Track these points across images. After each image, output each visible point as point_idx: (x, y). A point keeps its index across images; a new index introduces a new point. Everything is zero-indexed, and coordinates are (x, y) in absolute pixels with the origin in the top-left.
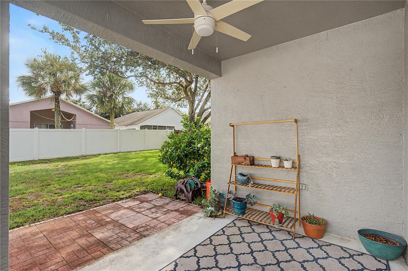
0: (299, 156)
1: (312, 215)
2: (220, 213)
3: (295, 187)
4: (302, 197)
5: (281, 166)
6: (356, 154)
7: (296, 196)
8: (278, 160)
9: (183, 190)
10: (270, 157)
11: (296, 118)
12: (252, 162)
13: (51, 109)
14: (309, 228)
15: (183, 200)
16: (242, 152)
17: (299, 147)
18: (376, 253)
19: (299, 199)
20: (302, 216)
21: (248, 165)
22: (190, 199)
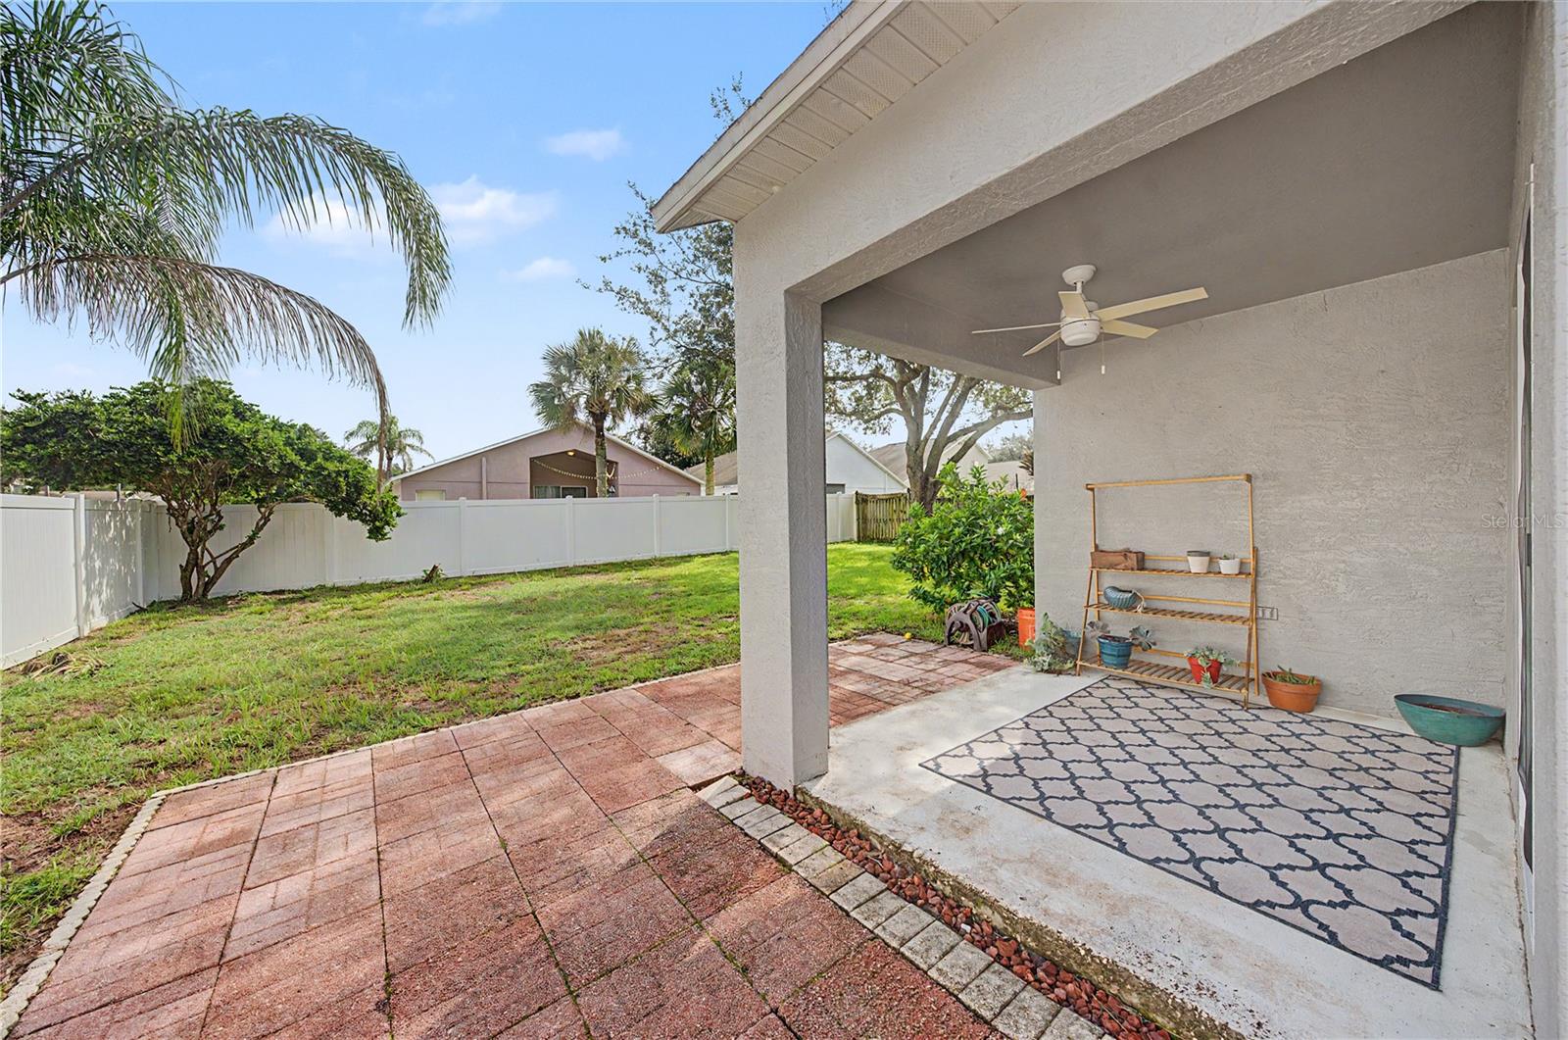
0: (1255, 550)
1: (1288, 670)
2: (1069, 665)
3: (1247, 613)
4: (1264, 635)
5: (1212, 570)
6: (1392, 545)
7: (1251, 629)
8: (1207, 558)
9: (967, 625)
10: (1186, 553)
11: (1248, 473)
12: (1141, 562)
13: (566, 452)
14: (1280, 690)
15: (965, 646)
16: (1115, 541)
17: (1255, 531)
18: (1434, 731)
19: (1255, 638)
20: (1263, 670)
21: (1132, 569)
22: (985, 644)
